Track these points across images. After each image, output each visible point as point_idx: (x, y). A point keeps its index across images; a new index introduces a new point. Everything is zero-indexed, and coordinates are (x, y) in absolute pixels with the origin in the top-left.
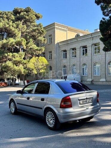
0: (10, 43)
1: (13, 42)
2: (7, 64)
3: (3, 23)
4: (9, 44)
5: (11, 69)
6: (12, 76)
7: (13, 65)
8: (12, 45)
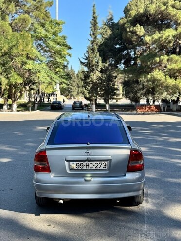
0: (164, 38)
1: (169, 37)
2: (155, 76)
3: (157, 5)
4: (162, 40)
5: (162, 83)
6: (168, 96)
7: (166, 78)
8: (167, 41)
